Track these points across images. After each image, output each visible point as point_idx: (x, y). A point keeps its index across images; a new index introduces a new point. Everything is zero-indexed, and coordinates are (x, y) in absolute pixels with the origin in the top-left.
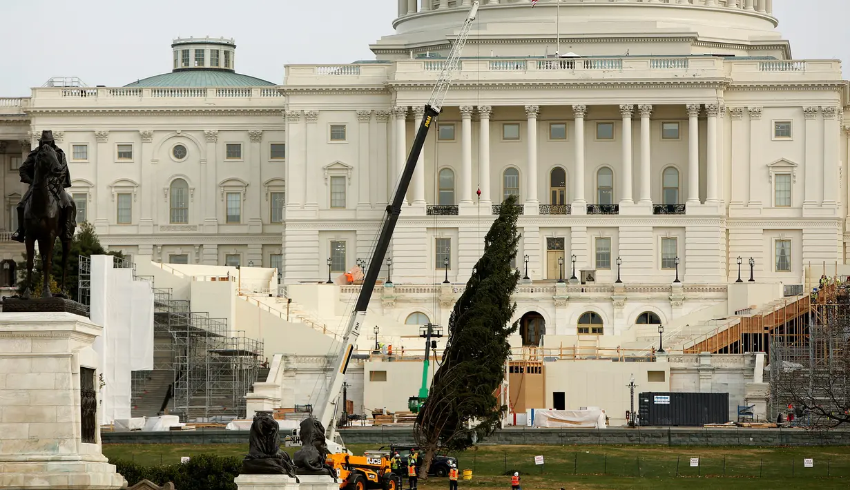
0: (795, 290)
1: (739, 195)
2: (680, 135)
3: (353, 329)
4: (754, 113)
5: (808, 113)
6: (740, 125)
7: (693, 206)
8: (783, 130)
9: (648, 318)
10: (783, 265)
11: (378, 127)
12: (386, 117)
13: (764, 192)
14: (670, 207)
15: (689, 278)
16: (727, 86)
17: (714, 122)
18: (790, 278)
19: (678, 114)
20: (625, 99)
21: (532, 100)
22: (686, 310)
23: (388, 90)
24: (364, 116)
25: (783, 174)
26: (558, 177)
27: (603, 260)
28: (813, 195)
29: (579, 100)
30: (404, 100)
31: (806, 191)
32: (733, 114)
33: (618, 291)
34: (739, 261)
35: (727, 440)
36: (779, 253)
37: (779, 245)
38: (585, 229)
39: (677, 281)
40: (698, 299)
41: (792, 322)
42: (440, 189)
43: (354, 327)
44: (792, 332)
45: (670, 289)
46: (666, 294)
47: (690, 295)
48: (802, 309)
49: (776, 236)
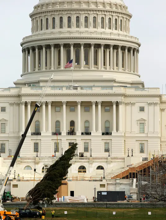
0: (146, 159)
1: (128, 130)
2: (110, 111)
3: (9, 172)
4: (133, 104)
5: (150, 104)
6: (129, 107)
7: (114, 133)
8: (142, 109)
9: (100, 168)
10: (142, 151)
11: (16, 108)
12: (18, 105)
13: (136, 129)
14: (107, 133)
15: (113, 155)
16: (125, 96)
17: (121, 107)
18: (144, 155)
19: (110, 104)
20: (93, 99)
21: (64, 100)
22: (112, 165)
23: (19, 96)
24: (12, 104)
25: (142, 123)
26: (72, 123)
27: (86, 149)
28: (151, 129)
29: (79, 99)
30: (24, 99)
31: (149, 128)
32: (126, 104)
33: (91, 159)
34: (128, 150)
35: (125, 206)
36: (141, 148)
37: (141, 145)
38: (81, 140)
39: (109, 156)
40: (115, 162)
41: (145, 169)
42: (35, 127)
43: (9, 171)
44: (145, 172)
45: (107, 159)
46: (106, 160)
47: (113, 160)
48: (148, 165)
49: (140, 142)
